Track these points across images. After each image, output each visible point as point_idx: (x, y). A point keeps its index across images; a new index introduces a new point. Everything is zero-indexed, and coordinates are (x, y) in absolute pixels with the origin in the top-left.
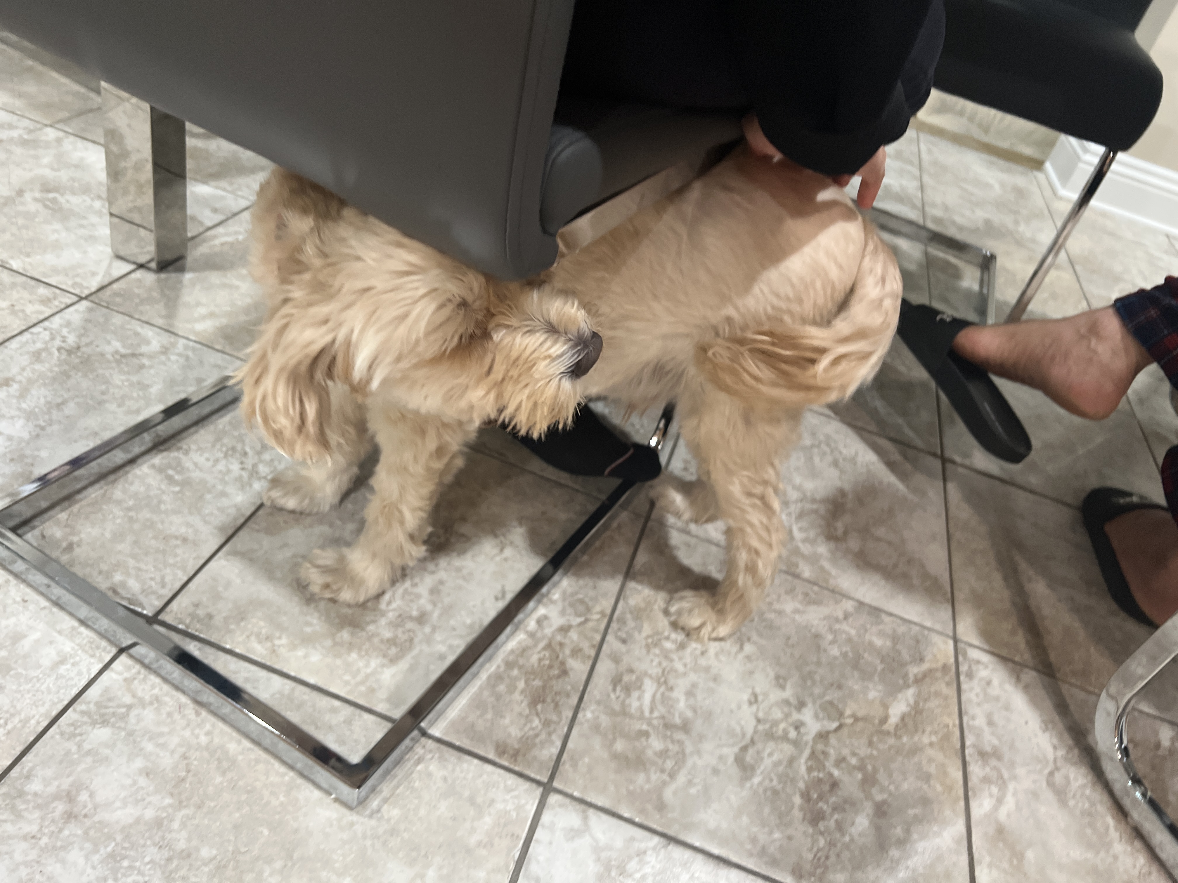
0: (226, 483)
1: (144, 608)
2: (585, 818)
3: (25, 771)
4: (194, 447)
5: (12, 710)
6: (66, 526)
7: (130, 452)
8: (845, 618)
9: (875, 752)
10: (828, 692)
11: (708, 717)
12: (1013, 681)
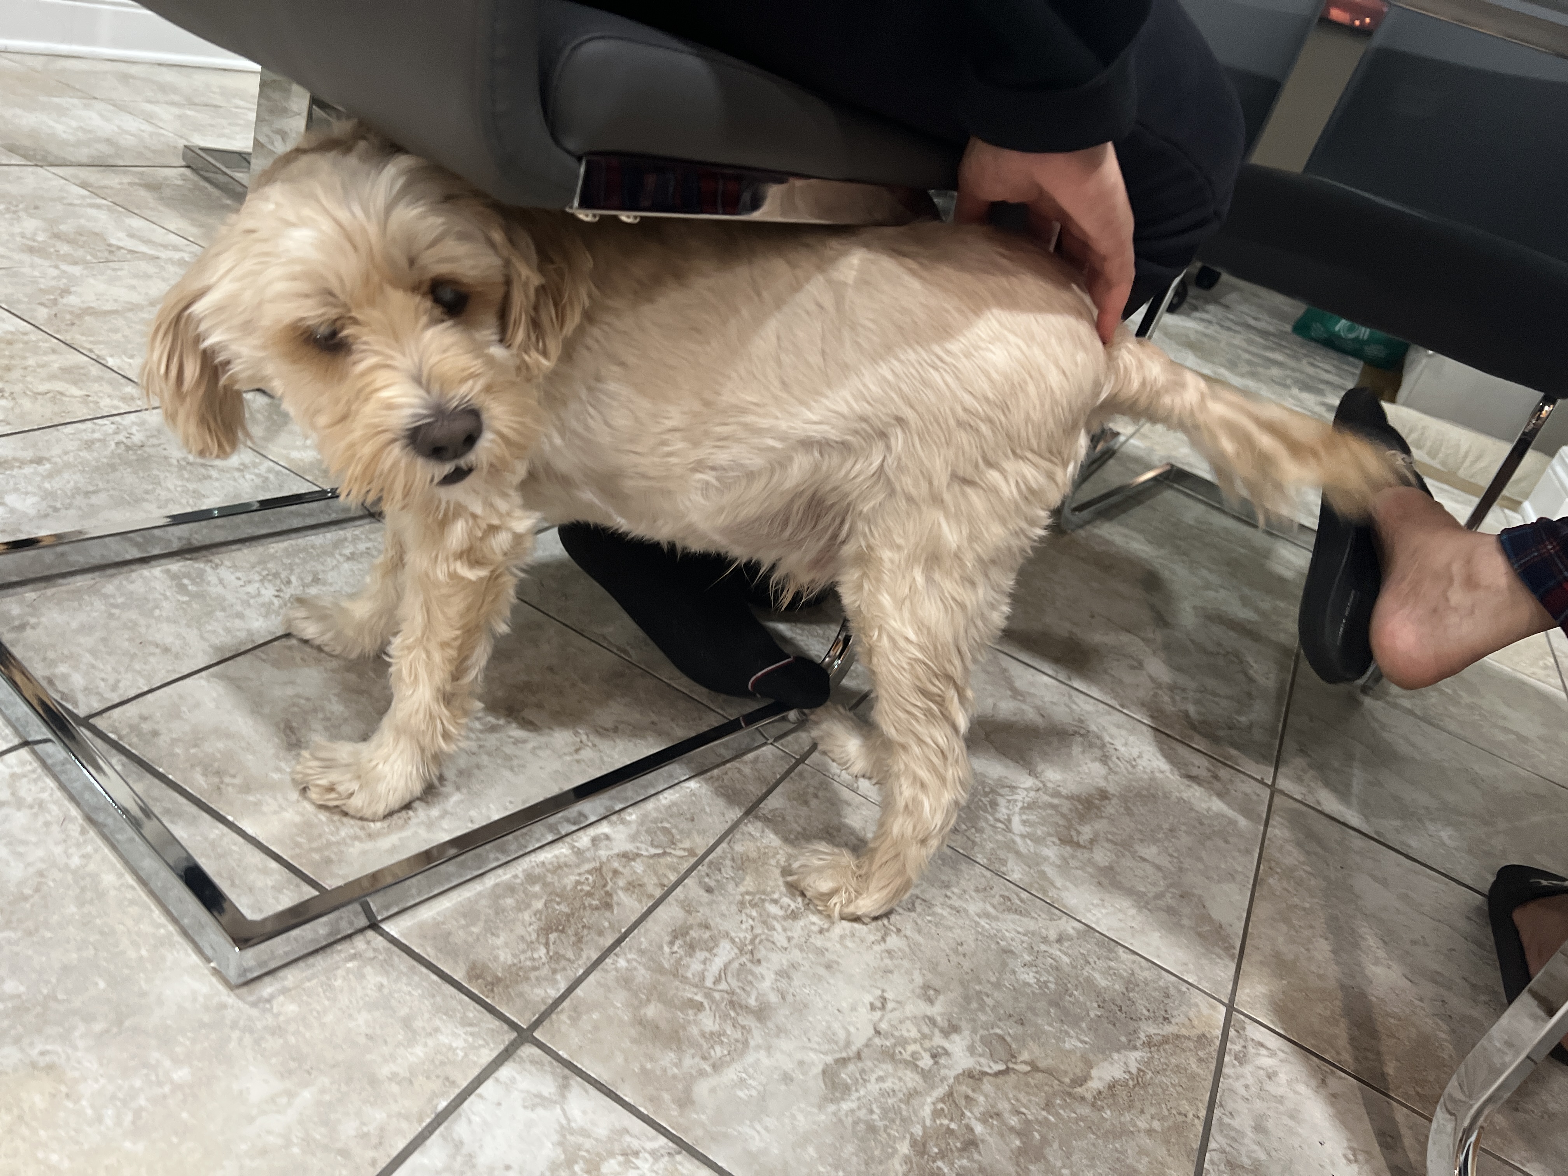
0: (249, 606)
1: (77, 707)
2: (564, 1087)
4: (227, 563)
6: (28, 606)
8: (1059, 940)
9: (1052, 1119)
10: (1001, 1024)
11: (801, 1008)
12: (1314, 1083)
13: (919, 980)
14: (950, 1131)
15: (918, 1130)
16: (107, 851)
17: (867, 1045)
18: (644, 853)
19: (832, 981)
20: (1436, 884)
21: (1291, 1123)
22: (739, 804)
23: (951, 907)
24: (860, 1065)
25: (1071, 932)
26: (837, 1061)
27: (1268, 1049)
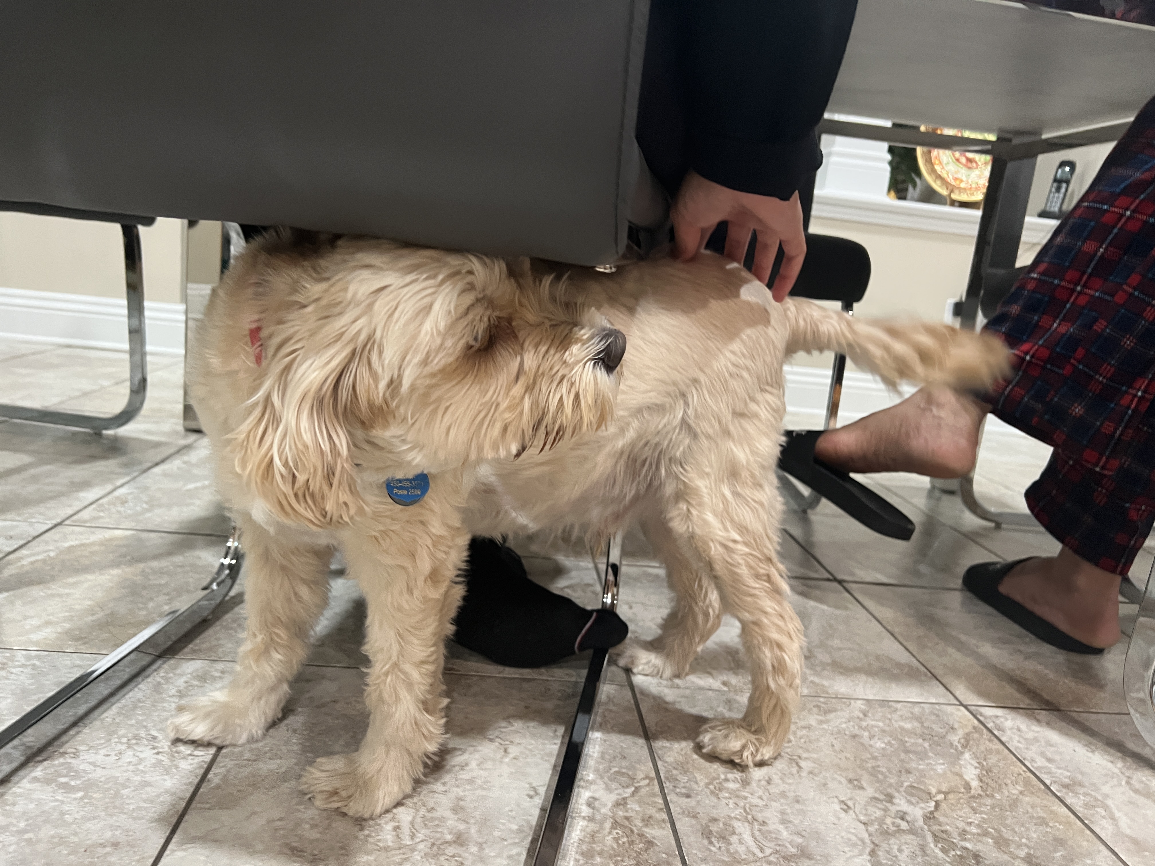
0: (144, 772)
4: (82, 748)
12: (1035, 723)
13: (842, 780)
14: (961, 857)
17: (870, 835)
18: (626, 795)
19: (809, 809)
21: (1054, 749)
22: (636, 734)
23: (804, 727)
24: (882, 849)
25: (864, 707)
26: (870, 855)
27: (1001, 717)
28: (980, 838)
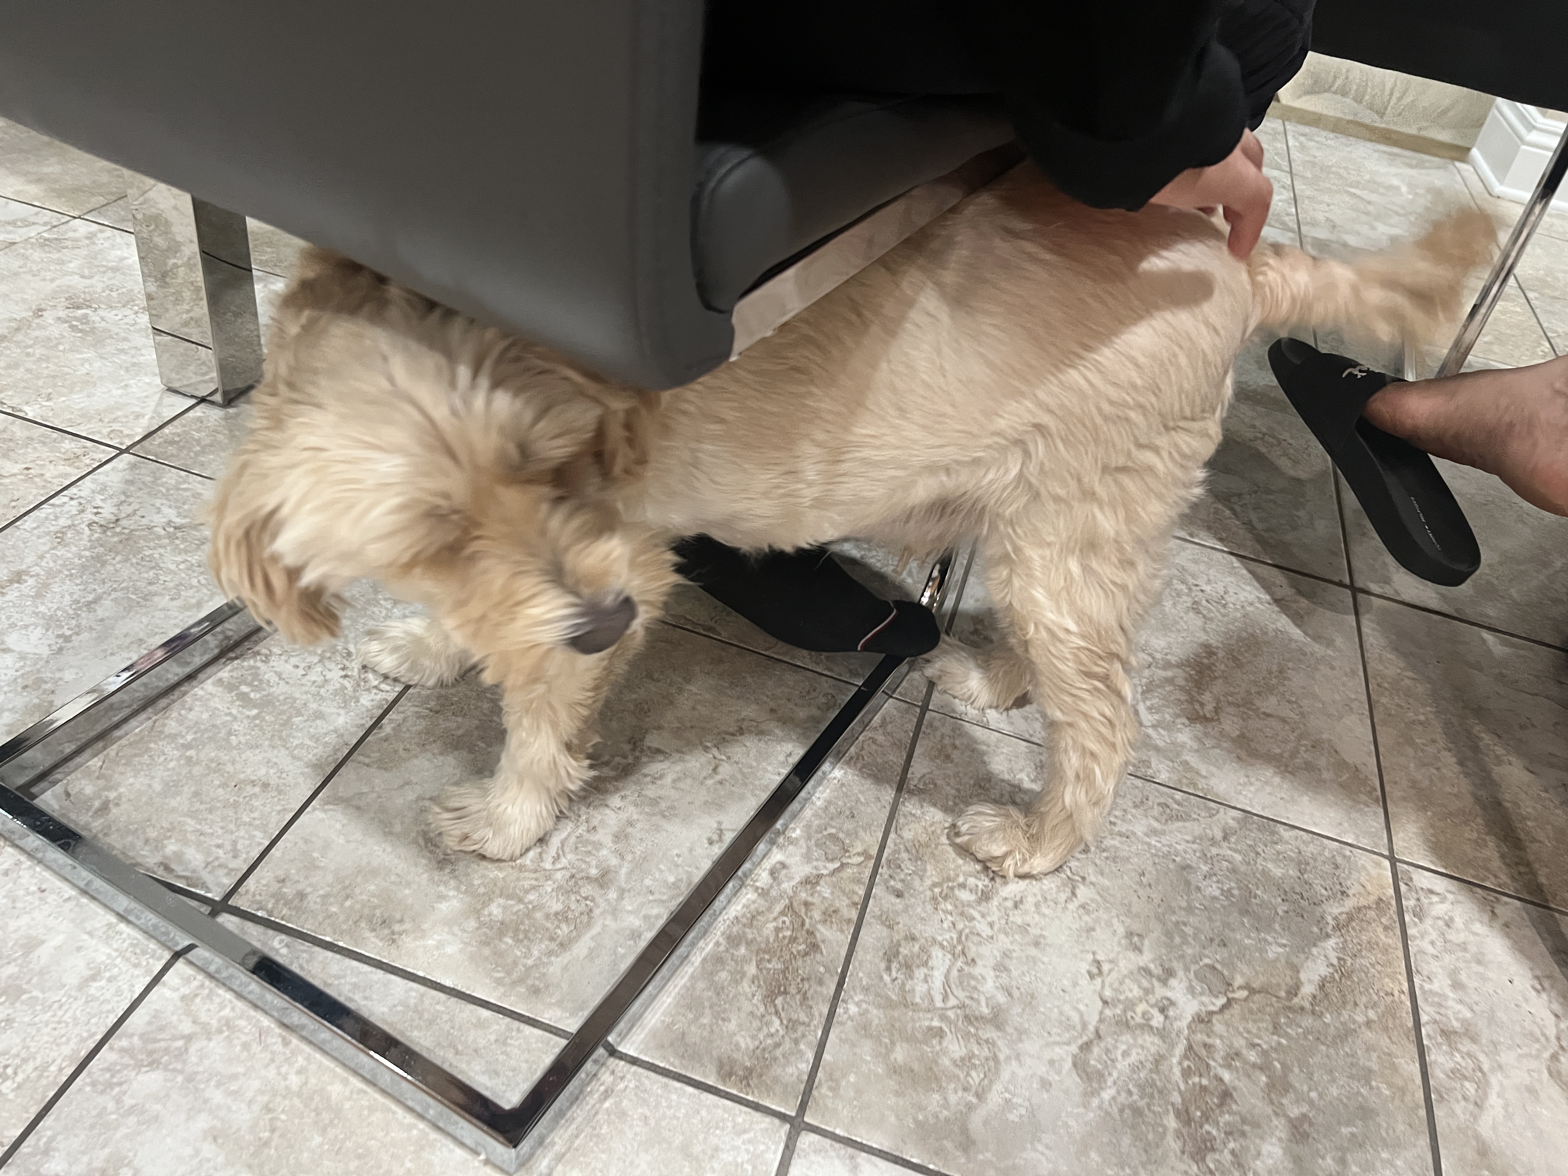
0: (323, 699)
1: (208, 890)
2: (854, 1167)
3: (41, 1143)
4: (275, 650)
5: (23, 1054)
6: (98, 778)
7: (189, 663)
8: (1225, 838)
9: (1284, 1041)
10: (1206, 952)
11: (1030, 1000)
12: (1486, 917)
13: (1121, 930)
14: (1203, 1089)
15: (1176, 1098)
16: (318, 1056)
17: (1101, 1021)
18: (825, 872)
19: (1045, 959)
20: (1522, 652)
21: (1481, 969)
22: (888, 781)
23: (1120, 834)
24: (1102, 1045)
25: (1232, 823)
26: (1081, 1048)
27: (1438, 894)
28: (1251, 1071)
